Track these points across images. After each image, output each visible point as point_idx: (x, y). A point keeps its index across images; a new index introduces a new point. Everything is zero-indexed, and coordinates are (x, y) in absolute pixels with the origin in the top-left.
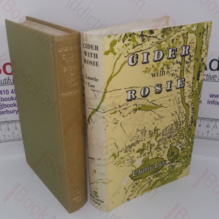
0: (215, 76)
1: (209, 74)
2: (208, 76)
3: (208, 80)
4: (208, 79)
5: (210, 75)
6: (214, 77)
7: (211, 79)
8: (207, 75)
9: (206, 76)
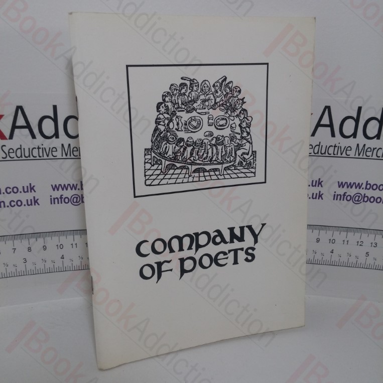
0: (349, 149)
1: (337, 145)
2: (336, 148)
3: (336, 156)
4: (336, 153)
5: (340, 145)
6: (346, 150)
7: (341, 154)
8: (335, 146)
9: (333, 147)
